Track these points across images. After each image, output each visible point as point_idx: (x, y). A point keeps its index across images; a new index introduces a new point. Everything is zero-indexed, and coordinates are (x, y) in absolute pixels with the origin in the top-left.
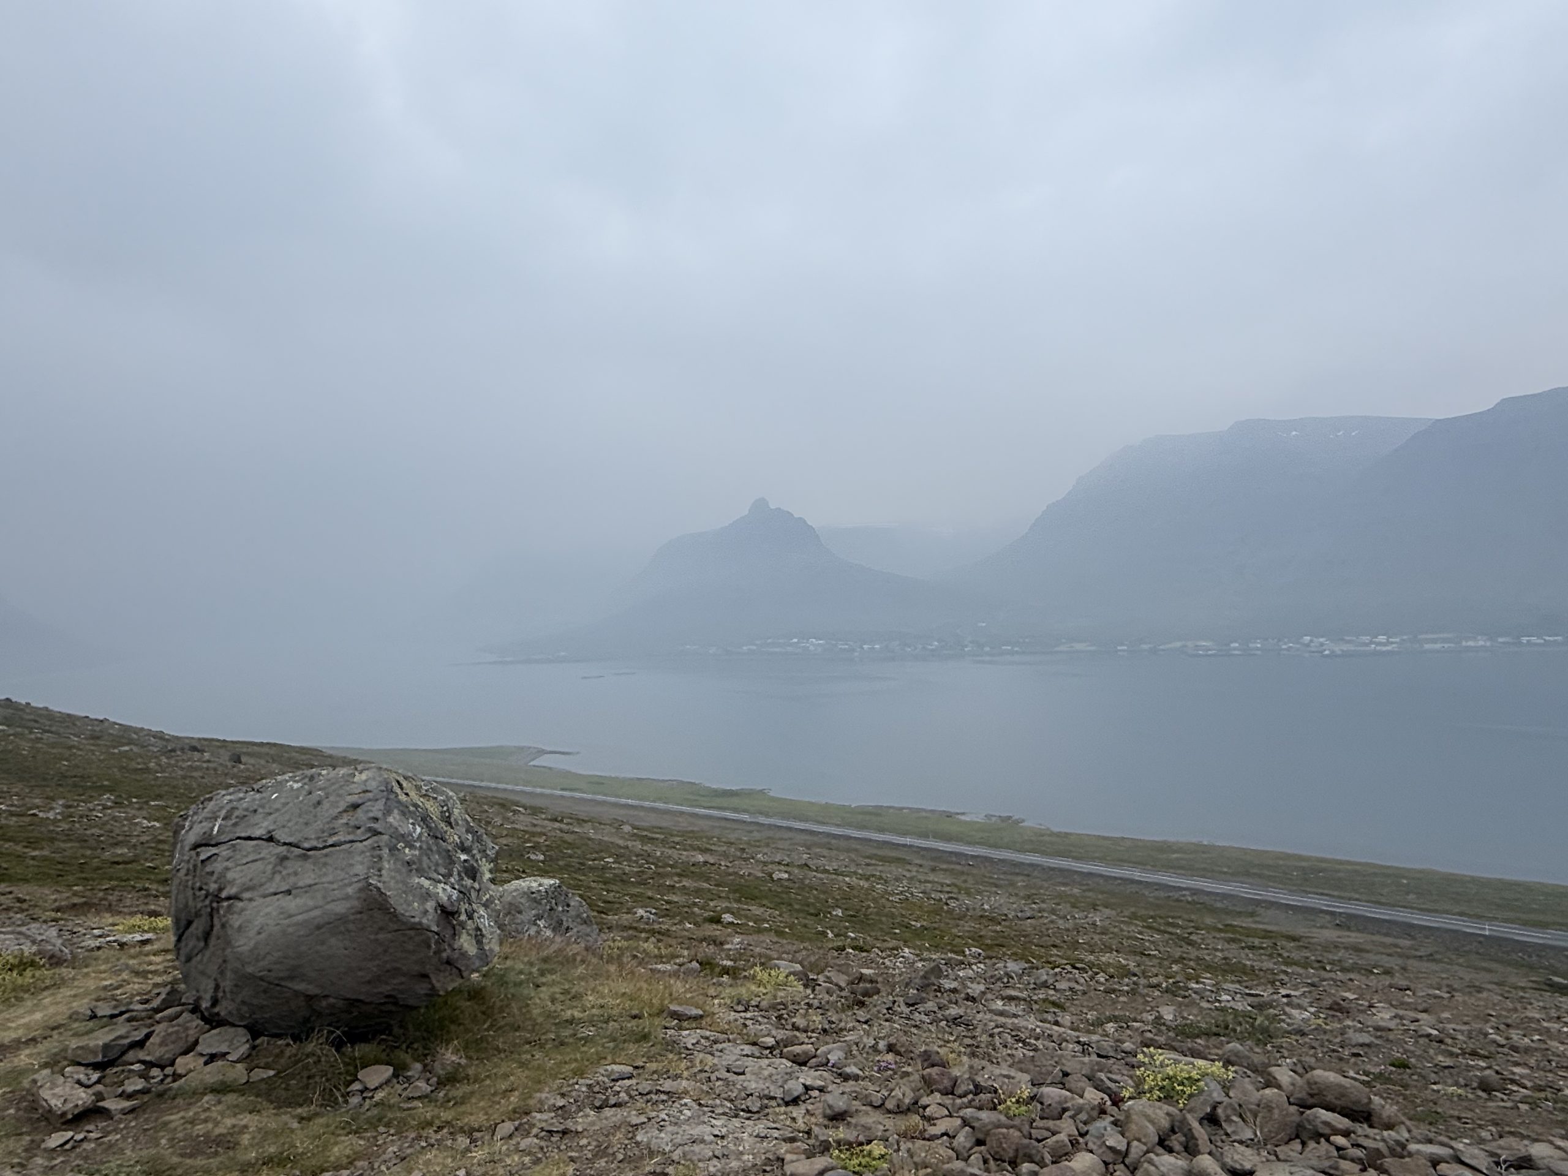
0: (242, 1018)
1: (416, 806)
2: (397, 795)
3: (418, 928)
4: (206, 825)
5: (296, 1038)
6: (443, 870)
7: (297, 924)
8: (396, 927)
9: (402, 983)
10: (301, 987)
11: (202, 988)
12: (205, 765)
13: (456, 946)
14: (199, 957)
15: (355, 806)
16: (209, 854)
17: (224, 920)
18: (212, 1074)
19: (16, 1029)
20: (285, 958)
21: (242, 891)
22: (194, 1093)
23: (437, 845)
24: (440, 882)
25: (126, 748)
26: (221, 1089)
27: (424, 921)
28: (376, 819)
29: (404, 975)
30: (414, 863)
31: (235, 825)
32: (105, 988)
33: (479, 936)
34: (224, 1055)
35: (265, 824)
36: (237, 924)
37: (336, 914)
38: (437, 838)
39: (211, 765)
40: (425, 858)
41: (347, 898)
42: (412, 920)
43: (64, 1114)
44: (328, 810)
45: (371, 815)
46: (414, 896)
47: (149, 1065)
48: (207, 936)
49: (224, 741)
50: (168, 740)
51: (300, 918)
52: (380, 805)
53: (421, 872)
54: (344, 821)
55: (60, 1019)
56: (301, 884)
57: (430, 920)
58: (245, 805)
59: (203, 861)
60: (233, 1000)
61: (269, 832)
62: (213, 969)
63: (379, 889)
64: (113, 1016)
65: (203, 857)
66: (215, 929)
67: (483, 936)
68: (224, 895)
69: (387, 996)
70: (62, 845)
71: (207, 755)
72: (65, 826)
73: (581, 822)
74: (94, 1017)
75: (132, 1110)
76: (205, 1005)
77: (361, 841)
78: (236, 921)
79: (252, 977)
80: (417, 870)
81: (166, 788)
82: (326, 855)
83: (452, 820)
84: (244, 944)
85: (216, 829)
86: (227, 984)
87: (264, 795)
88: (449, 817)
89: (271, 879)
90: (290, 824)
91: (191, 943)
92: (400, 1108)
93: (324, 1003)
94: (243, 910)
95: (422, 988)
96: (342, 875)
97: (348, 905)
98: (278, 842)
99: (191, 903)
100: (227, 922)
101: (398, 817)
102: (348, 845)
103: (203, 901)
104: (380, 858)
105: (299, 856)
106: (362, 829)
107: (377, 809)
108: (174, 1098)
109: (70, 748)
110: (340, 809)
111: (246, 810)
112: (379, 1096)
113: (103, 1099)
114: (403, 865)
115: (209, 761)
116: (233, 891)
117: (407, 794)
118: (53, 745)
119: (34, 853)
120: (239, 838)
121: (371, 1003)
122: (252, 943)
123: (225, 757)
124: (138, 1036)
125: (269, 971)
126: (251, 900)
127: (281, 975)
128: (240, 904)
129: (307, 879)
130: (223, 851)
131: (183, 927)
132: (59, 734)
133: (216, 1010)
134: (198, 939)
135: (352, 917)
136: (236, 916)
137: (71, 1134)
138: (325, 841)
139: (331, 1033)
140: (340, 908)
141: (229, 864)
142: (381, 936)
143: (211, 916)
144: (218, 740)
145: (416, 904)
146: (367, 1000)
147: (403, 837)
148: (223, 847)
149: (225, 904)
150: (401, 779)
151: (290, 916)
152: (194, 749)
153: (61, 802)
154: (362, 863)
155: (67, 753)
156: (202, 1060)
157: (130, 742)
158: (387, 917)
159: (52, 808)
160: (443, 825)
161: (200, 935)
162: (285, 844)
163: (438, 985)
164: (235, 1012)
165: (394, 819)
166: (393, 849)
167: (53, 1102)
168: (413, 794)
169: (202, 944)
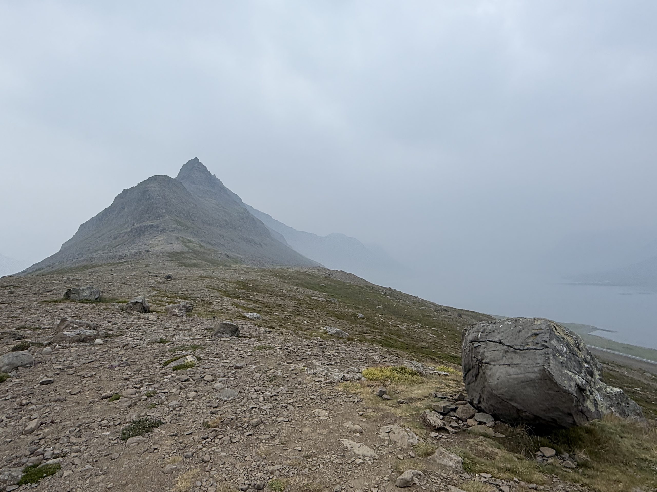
0: (490, 411)
1: (563, 338)
2: (555, 333)
3: (567, 392)
4: (476, 334)
5: (512, 425)
6: (578, 370)
7: (514, 379)
8: (557, 389)
9: (560, 415)
10: (515, 405)
11: (474, 395)
12: (449, 317)
13: (585, 405)
14: (473, 384)
15: (536, 335)
16: (477, 345)
17: (484, 371)
18: (481, 429)
19: (415, 394)
20: (509, 391)
21: (490, 361)
22: (476, 434)
23: (574, 357)
24: (576, 374)
25: (424, 308)
26: (486, 436)
27: (570, 390)
28: (546, 342)
29: (561, 412)
30: (564, 363)
31: (486, 335)
32: (438, 388)
33: (596, 403)
34: (485, 423)
35: (498, 337)
36: (489, 374)
37: (530, 378)
38: (573, 354)
39: (451, 317)
40: (569, 362)
41: (535, 372)
42: (565, 388)
43: (435, 426)
44: (524, 334)
45: (543, 339)
46: (564, 378)
47: (458, 419)
48: (476, 376)
49: (455, 308)
50: (436, 306)
51: (515, 376)
52: (548, 335)
53: (567, 368)
54: (532, 340)
55: (427, 395)
56: (514, 363)
57: (573, 390)
58: (490, 328)
59: (475, 347)
60: (487, 403)
61: (500, 340)
62: (479, 389)
63: (549, 371)
64: (442, 398)
65: (475, 345)
66: (480, 374)
67: (598, 404)
68: (484, 361)
69: (552, 419)
70: (407, 339)
71: (450, 313)
72: (407, 332)
73: (620, 366)
74: (436, 397)
75: (455, 433)
76: (475, 402)
77: (540, 350)
78: (488, 372)
79: (495, 396)
80: (565, 367)
81: (437, 324)
82: (524, 353)
83: (580, 347)
84: (493, 382)
85: (479, 336)
86: (485, 397)
87: (497, 325)
88: (579, 346)
89: (502, 359)
90: (508, 338)
91: (470, 378)
92: (561, 470)
93: (524, 414)
94: (491, 369)
95: (569, 420)
96: (532, 362)
97: (535, 375)
98: (504, 345)
99: (470, 362)
100: (485, 372)
101: (555, 342)
102: (534, 350)
103: (476, 362)
104: (549, 358)
105: (512, 352)
106: (540, 345)
107: (546, 337)
108: (469, 433)
109: (407, 306)
110: (530, 335)
111: (490, 330)
112: (550, 461)
113: (445, 426)
114: (559, 363)
115: (450, 315)
116: (487, 360)
117: (559, 333)
118: (402, 304)
119: (400, 340)
120: (488, 340)
121: (544, 420)
122: (496, 382)
123: (456, 315)
124: (454, 407)
125: (503, 395)
126: (494, 365)
127: (507, 398)
128: (490, 366)
129: (517, 361)
130: (483, 345)
131: (467, 371)
132: (404, 300)
133: (480, 405)
134: (473, 377)
135: (537, 381)
136: (488, 370)
137: (437, 434)
138: (524, 347)
139: (526, 428)
140: (532, 376)
141: (485, 350)
142: (550, 392)
143: (479, 369)
144: (453, 308)
145: (566, 382)
146: (543, 418)
147: (558, 351)
148: (483, 343)
149: (484, 365)
150: (555, 326)
151: (511, 375)
152: (445, 310)
153: (406, 324)
154: (540, 359)
155: (406, 307)
156: (477, 423)
157: (425, 306)
158: (553, 384)
159: (403, 326)
160: (576, 349)
161: (474, 375)
162: (506, 346)
163: (576, 421)
164: (487, 408)
165: (554, 342)
166: (554, 355)
167: (431, 421)
168: (561, 333)
169: (474, 379)
